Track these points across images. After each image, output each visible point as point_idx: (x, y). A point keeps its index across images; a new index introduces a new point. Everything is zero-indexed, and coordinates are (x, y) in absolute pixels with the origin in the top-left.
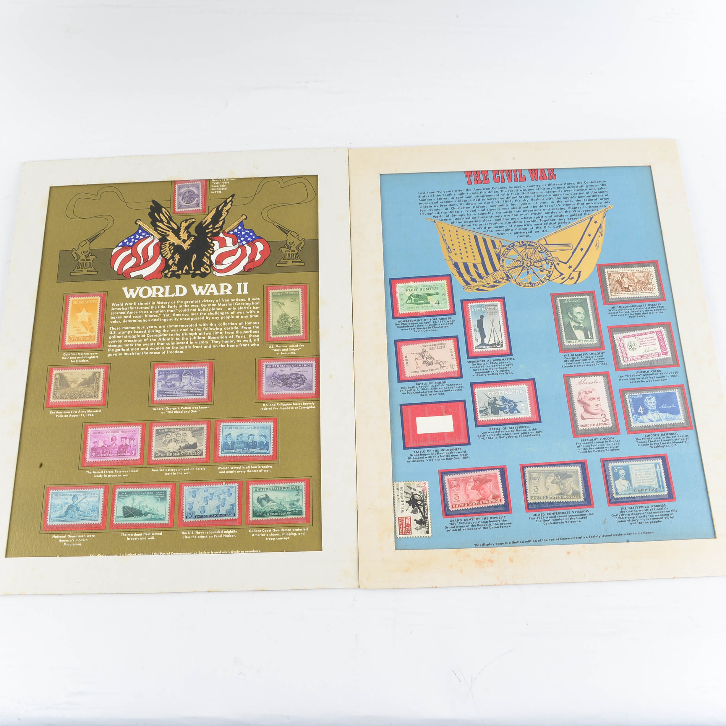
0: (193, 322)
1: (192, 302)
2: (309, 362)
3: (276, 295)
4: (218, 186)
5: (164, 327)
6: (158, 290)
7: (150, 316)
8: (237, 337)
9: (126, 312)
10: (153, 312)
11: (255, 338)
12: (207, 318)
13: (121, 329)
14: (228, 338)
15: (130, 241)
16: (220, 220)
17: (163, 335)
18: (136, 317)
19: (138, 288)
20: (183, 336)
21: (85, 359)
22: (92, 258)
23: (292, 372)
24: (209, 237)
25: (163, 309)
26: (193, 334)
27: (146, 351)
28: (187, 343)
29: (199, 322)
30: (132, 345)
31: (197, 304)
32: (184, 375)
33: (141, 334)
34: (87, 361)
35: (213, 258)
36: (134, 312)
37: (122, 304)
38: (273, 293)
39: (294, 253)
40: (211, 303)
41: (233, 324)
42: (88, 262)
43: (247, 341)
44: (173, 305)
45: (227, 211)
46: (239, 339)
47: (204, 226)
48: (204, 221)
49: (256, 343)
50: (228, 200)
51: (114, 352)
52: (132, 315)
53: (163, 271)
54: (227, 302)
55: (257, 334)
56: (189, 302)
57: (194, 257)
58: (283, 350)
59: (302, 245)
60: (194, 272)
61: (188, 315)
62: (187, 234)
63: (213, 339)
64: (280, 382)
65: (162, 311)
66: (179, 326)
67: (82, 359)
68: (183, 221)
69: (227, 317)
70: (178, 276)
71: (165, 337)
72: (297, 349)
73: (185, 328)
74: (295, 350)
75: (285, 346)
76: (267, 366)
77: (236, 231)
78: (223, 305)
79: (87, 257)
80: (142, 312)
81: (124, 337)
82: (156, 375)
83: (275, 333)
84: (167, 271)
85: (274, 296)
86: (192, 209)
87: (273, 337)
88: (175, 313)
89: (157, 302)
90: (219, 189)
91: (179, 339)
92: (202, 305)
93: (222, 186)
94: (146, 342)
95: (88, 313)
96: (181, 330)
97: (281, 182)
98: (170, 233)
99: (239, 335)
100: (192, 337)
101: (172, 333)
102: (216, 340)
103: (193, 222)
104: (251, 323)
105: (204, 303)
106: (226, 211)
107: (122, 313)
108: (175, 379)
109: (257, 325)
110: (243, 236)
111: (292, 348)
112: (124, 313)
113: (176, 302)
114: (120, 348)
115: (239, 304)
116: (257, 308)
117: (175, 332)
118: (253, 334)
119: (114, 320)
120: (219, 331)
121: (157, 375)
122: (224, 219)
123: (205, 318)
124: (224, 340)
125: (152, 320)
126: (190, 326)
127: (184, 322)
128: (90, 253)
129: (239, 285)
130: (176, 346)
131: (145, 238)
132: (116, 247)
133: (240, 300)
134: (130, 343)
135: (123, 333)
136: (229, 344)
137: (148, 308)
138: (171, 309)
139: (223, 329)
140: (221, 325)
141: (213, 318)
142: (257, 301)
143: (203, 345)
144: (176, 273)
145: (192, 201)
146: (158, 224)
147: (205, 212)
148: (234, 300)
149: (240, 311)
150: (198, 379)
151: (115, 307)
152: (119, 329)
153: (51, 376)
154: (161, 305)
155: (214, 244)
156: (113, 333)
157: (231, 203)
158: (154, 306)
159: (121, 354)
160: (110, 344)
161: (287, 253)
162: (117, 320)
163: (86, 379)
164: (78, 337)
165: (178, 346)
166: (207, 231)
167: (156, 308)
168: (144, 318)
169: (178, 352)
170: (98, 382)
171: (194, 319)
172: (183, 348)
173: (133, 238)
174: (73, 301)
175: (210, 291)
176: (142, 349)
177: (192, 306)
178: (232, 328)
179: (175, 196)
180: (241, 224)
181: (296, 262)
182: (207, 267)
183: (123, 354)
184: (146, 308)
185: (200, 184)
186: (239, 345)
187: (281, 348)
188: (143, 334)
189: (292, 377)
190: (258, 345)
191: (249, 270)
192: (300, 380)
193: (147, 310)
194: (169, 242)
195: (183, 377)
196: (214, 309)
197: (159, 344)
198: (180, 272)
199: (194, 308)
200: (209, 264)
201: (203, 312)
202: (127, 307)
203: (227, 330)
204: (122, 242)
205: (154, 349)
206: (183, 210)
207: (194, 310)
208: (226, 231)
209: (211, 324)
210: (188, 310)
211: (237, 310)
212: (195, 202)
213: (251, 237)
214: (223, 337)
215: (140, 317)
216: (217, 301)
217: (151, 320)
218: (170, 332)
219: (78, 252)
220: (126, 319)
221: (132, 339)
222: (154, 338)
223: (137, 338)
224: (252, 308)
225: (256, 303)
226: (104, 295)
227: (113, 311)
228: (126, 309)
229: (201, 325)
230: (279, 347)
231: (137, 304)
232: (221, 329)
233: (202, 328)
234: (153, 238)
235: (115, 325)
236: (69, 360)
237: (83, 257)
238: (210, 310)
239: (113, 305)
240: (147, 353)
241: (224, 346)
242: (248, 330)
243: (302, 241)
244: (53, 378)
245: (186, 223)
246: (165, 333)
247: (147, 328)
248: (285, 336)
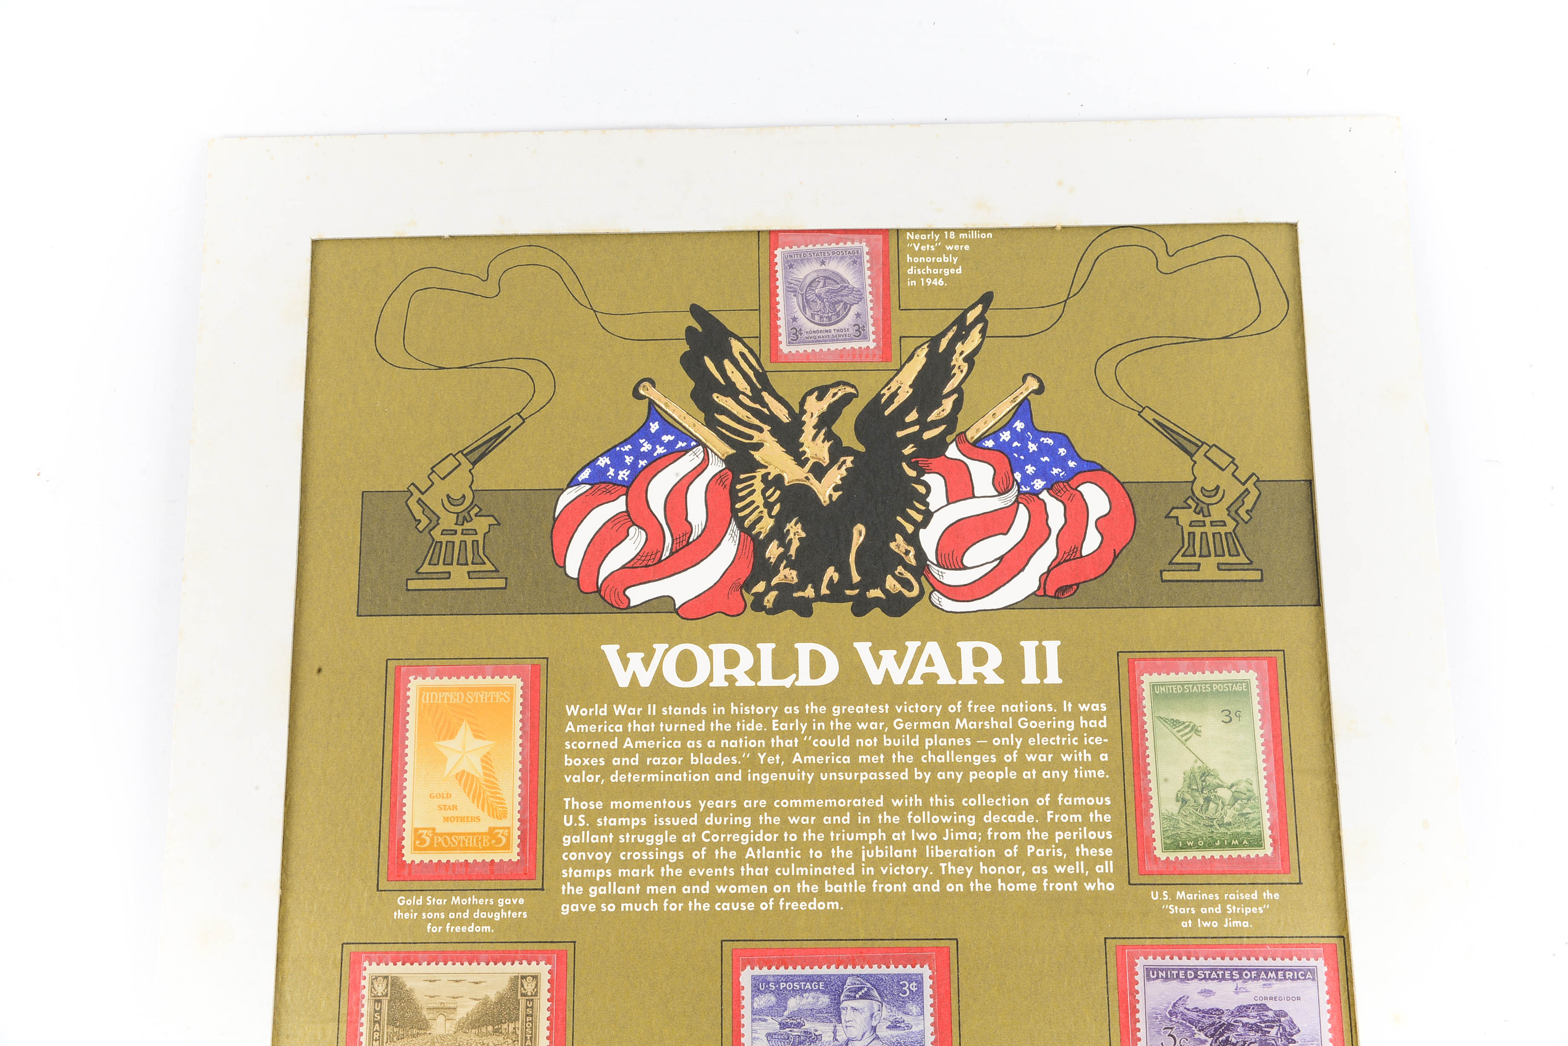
0: (868, 790)
1: (859, 710)
2: (1304, 962)
3: (1166, 696)
4: (929, 260)
5: (763, 803)
6: (732, 660)
7: (708, 761)
8: (1033, 854)
9: (621, 743)
10: (718, 743)
11: (1101, 860)
12: (918, 775)
13: (606, 806)
14: (1000, 856)
15: (619, 463)
16: (946, 391)
17: (760, 837)
18: (656, 761)
19: (660, 648)
20: (834, 844)
21: (479, 922)
22: (481, 524)
23: (1245, 999)
24: (908, 459)
25: (756, 735)
26: (872, 837)
27: (702, 898)
28: (851, 871)
29: (891, 790)
30: (650, 873)
31: (877, 717)
32: (849, 998)
33: (679, 831)
34: (487, 928)
35: (929, 539)
36: (651, 744)
37: (604, 711)
38: (1153, 686)
39: (1222, 530)
40: (930, 717)
41: (1016, 802)
42: (469, 539)
43: (1070, 869)
44: (791, 718)
45: (970, 360)
46: (1042, 862)
47: (887, 413)
48: (887, 393)
49: (1105, 878)
50: (971, 317)
51: (584, 899)
52: (645, 753)
53: (748, 585)
54: (986, 716)
55: (1104, 843)
56: (851, 709)
57: (859, 534)
58: (1204, 911)
59: (1249, 501)
60: (862, 595)
61: (847, 760)
62: (827, 444)
63: (944, 860)
64: (1202, 1036)
65: (752, 743)
66: (819, 803)
67: (467, 922)
68: (810, 393)
69: (990, 775)
70: (804, 608)
71: (770, 846)
72: (1254, 910)
73: (841, 812)
74: (1247, 911)
75: (1211, 896)
76: (1151, 973)
77: (1006, 436)
78: (973, 725)
79: (463, 518)
80: (677, 745)
81: (616, 838)
82: (743, 993)
83: (1175, 844)
84: (760, 587)
85: (1161, 696)
86: (839, 346)
87: (1163, 858)
88: (798, 749)
89: (733, 708)
90: (936, 271)
91: (819, 854)
92: (898, 724)
93: (946, 259)
94: (699, 864)
95: (480, 743)
96: (827, 820)
97: (1161, 254)
98: (766, 437)
99: (1038, 843)
100: (870, 847)
101: (792, 828)
102: (957, 861)
103: (847, 399)
104: (1080, 800)
105: (906, 717)
106: (966, 360)
107: (605, 744)
108: (814, 1014)
109: (1103, 810)
110: (1033, 459)
111: (1237, 903)
112: (614, 744)
113: (802, 710)
114: (604, 881)
115: (1034, 724)
116: (1098, 740)
117: (804, 828)
118: (1089, 844)
119: (576, 770)
120: (964, 827)
121: (747, 993)
122: (958, 390)
123: (911, 775)
124: (988, 862)
125: (719, 778)
126: (857, 803)
127: (836, 790)
128: (473, 505)
129: (1029, 647)
130: (810, 880)
131: (674, 454)
132: (569, 486)
133: (1033, 708)
134: (641, 864)
135: (613, 822)
136: (1007, 879)
137: (702, 727)
138: (784, 735)
139: (979, 820)
140: (972, 802)
141: (941, 776)
142: (1099, 716)
143: (911, 880)
144: (796, 595)
145: (838, 314)
146: (720, 399)
147: (886, 357)
148: (1014, 708)
149: (1037, 749)
150: (900, 1016)
151: (578, 720)
152: (599, 805)
153: (355, 986)
154: (748, 718)
155: (928, 488)
156: (576, 820)
157: (979, 326)
158: (723, 719)
159: (612, 908)
160: (568, 864)
161: (1198, 531)
162: (591, 770)
163: (485, 1001)
164: (450, 835)
165: (819, 880)
166: (900, 434)
167: (728, 727)
168: (686, 766)
169: (821, 906)
170: (531, 1016)
171: (873, 776)
172: (837, 889)
173: (629, 453)
174: (422, 690)
175: (922, 668)
176: (686, 890)
177: (862, 726)
178: (1012, 818)
179: (773, 294)
180: (1023, 409)
181: (1230, 567)
182: (908, 575)
183: (618, 907)
184: (692, 727)
185: (866, 249)
186: (1040, 886)
187: (1198, 904)
188: (689, 829)
189: (1245, 1020)
190: (1111, 887)
191: (1062, 591)
192: (1273, 1032)
193: (696, 735)
194: (763, 471)
195: (844, 1004)
196: (943, 742)
197: (747, 870)
198: (810, 592)
199: (869, 734)
200: (913, 562)
201: (905, 751)
202: (624, 719)
203: (993, 825)
204: (592, 464)
205: (733, 888)
206: (809, 348)
207: (869, 743)
208: (973, 435)
209: (935, 800)
210: (846, 742)
211: (1025, 749)
212: (850, 318)
213: (1061, 462)
214: (982, 853)
215: (673, 761)
216: (952, 709)
217: (712, 777)
218: (785, 826)
219: (433, 500)
220: (624, 770)
221: (648, 849)
222: (729, 846)
223: (668, 847)
224: (1081, 740)
225: (1093, 724)
226: (536, 669)
227: (572, 737)
228: (618, 728)
229: (897, 803)
230: (1190, 897)
231: (659, 711)
232: (971, 821)
233: (902, 812)
234: (702, 456)
235: (584, 792)
236: (419, 923)
237: (448, 521)
238: (928, 742)
239: (571, 710)
240: (706, 907)
241: (988, 887)
242: (1072, 827)
243: (1250, 485)
244: (365, 992)
245: (820, 398)
246: (768, 828)
247: (703, 806)
248: (1208, 854)
